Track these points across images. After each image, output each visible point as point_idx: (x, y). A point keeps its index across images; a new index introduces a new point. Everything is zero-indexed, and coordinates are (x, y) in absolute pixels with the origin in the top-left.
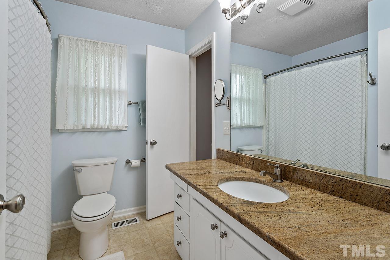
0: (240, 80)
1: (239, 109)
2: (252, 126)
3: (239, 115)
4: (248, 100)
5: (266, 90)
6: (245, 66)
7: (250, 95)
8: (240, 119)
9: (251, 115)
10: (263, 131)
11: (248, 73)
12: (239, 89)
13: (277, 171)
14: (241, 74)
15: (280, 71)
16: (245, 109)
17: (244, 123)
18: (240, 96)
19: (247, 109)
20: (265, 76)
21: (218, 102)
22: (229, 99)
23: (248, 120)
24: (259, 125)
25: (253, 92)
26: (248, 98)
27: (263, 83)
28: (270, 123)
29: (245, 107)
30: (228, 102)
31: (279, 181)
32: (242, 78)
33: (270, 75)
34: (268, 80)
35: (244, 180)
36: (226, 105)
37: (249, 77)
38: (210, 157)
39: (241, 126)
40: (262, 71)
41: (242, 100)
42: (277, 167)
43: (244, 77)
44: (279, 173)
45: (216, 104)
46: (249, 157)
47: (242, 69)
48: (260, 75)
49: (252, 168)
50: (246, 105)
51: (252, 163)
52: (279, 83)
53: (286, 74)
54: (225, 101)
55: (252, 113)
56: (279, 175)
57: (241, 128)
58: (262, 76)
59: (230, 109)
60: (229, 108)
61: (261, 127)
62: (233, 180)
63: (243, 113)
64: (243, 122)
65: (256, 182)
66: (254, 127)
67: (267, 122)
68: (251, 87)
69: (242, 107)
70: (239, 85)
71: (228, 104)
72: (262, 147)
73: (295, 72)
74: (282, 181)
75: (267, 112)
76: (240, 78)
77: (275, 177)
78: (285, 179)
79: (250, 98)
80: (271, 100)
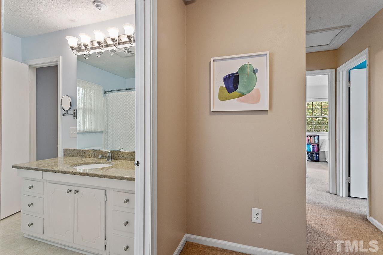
0: (83, 93)
1: (82, 117)
2: (94, 131)
3: (82, 122)
4: (90, 110)
5: (106, 103)
6: (87, 81)
7: (92, 106)
8: (83, 126)
9: (93, 122)
10: (103, 135)
11: (90, 88)
12: (82, 100)
13: (109, 155)
14: (83, 88)
15: (116, 90)
16: (88, 117)
17: (87, 129)
18: (83, 106)
19: (89, 117)
20: (105, 91)
21: (65, 112)
22: (75, 111)
23: (90, 126)
24: (99, 130)
25: (94, 104)
26: (90, 108)
27: (103, 97)
28: (108, 128)
29: (88, 116)
30: (75, 113)
31: (110, 160)
32: (84, 92)
33: (109, 91)
34: (107, 95)
35: (89, 164)
36: (73, 115)
37: (91, 91)
38: (56, 156)
39: (84, 131)
40: (102, 88)
41: (84, 110)
42: (109, 153)
43: (86, 91)
44: (110, 156)
45: (63, 114)
46: (92, 151)
47: (84, 83)
48: (101, 90)
49: (94, 157)
50: (88, 114)
51: (94, 154)
52: (115, 98)
53: (120, 93)
54: (72, 112)
55: (94, 120)
56: (110, 157)
57: (84, 133)
58: (102, 91)
59: (76, 119)
60: (75, 117)
61: (102, 132)
62: (80, 165)
63: (85, 121)
64: (86, 127)
65: (97, 164)
66: (96, 132)
67: (107, 128)
68: (93, 100)
69: (85, 116)
70: (82, 97)
71: (75, 115)
72: (102, 147)
73: (126, 93)
74: (112, 160)
75: (106, 120)
76: (82, 91)
77: (108, 158)
78: (114, 159)
79: (92, 108)
80: (109, 110)
